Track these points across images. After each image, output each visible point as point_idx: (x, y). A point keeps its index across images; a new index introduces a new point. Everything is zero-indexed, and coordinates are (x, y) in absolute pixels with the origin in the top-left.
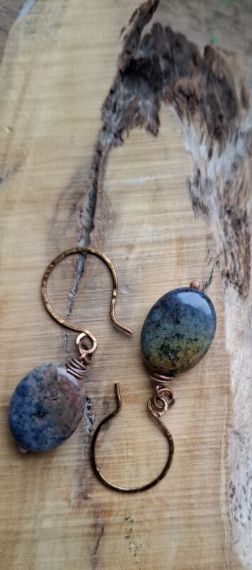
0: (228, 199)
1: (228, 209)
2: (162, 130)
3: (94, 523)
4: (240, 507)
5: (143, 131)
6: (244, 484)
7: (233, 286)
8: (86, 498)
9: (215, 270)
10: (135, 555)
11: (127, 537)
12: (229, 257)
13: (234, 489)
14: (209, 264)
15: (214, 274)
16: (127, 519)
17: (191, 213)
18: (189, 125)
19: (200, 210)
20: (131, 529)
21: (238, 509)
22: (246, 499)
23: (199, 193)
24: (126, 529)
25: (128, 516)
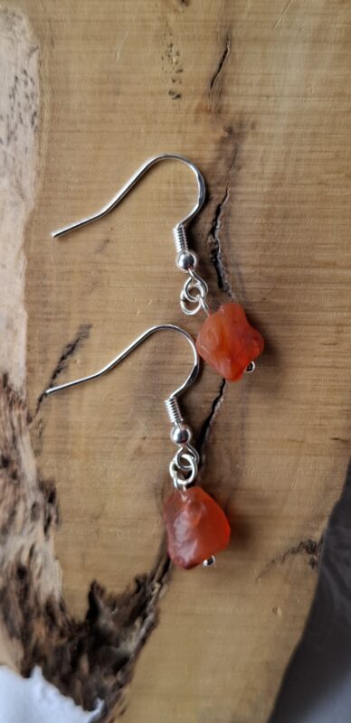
0: (14, 493)
1: (16, 482)
2: (85, 589)
3: (222, 97)
4: (27, 97)
5: (109, 591)
6: (19, 126)
7: (14, 388)
8: (230, 131)
9: (34, 412)
10: (171, 45)
11: (181, 71)
12: (16, 424)
13: (33, 123)
14: (41, 421)
15: (36, 407)
16: (179, 96)
17: (57, 486)
18: (53, 590)
19: (48, 487)
20: (174, 81)
21: (29, 94)
22: (19, 105)
23: (47, 507)
24: (180, 83)
25: (176, 101)
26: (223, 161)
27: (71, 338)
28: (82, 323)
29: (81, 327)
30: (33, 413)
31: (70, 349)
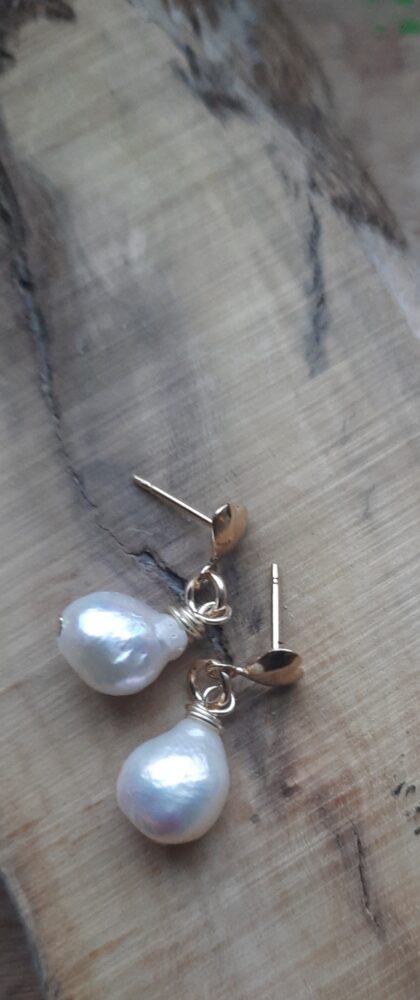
3: (333, 836)
7: (368, 226)
8: (287, 792)
9: (315, 202)
12: (332, 176)
14: (297, 196)
15: (318, 211)
16: (397, 792)
17: (212, 121)
19: (227, 111)
23: (209, 84)
24: (408, 815)
25: (397, 784)
26: (269, 742)
27: (329, 342)
28: (328, 373)
29: (326, 365)
30: (316, 200)
31: (321, 323)
